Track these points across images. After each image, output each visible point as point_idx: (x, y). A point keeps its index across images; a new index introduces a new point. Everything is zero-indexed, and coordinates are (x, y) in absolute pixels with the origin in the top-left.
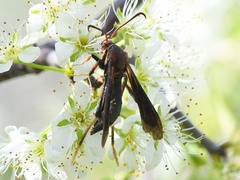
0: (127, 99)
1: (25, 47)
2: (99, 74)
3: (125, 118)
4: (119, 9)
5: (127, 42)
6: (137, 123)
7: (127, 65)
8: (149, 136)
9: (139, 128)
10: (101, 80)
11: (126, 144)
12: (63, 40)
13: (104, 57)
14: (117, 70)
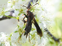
0: (33, 26)
1: (6, 12)
2: (26, 19)
3: (32, 31)
4: (31, 2)
5: (33, 11)
6: (36, 32)
7: (33, 17)
8: (39, 36)
9: (36, 34)
10: (26, 21)
11: (33, 38)
12: (16, 10)
13: (27, 15)
14: (31, 18)
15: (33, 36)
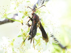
4: (37, 4)
15: (38, 42)
